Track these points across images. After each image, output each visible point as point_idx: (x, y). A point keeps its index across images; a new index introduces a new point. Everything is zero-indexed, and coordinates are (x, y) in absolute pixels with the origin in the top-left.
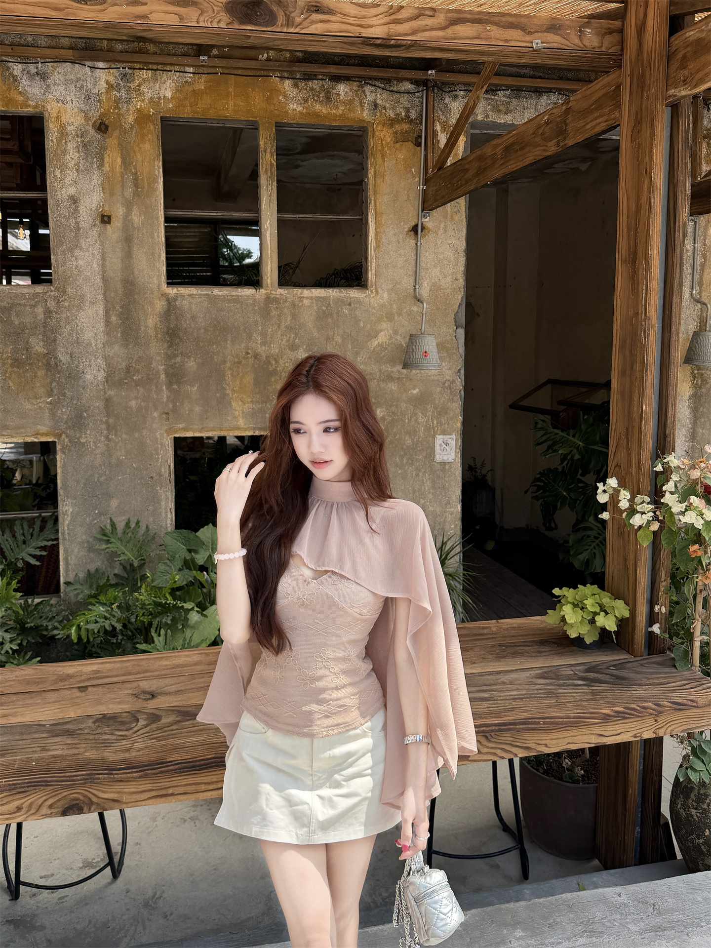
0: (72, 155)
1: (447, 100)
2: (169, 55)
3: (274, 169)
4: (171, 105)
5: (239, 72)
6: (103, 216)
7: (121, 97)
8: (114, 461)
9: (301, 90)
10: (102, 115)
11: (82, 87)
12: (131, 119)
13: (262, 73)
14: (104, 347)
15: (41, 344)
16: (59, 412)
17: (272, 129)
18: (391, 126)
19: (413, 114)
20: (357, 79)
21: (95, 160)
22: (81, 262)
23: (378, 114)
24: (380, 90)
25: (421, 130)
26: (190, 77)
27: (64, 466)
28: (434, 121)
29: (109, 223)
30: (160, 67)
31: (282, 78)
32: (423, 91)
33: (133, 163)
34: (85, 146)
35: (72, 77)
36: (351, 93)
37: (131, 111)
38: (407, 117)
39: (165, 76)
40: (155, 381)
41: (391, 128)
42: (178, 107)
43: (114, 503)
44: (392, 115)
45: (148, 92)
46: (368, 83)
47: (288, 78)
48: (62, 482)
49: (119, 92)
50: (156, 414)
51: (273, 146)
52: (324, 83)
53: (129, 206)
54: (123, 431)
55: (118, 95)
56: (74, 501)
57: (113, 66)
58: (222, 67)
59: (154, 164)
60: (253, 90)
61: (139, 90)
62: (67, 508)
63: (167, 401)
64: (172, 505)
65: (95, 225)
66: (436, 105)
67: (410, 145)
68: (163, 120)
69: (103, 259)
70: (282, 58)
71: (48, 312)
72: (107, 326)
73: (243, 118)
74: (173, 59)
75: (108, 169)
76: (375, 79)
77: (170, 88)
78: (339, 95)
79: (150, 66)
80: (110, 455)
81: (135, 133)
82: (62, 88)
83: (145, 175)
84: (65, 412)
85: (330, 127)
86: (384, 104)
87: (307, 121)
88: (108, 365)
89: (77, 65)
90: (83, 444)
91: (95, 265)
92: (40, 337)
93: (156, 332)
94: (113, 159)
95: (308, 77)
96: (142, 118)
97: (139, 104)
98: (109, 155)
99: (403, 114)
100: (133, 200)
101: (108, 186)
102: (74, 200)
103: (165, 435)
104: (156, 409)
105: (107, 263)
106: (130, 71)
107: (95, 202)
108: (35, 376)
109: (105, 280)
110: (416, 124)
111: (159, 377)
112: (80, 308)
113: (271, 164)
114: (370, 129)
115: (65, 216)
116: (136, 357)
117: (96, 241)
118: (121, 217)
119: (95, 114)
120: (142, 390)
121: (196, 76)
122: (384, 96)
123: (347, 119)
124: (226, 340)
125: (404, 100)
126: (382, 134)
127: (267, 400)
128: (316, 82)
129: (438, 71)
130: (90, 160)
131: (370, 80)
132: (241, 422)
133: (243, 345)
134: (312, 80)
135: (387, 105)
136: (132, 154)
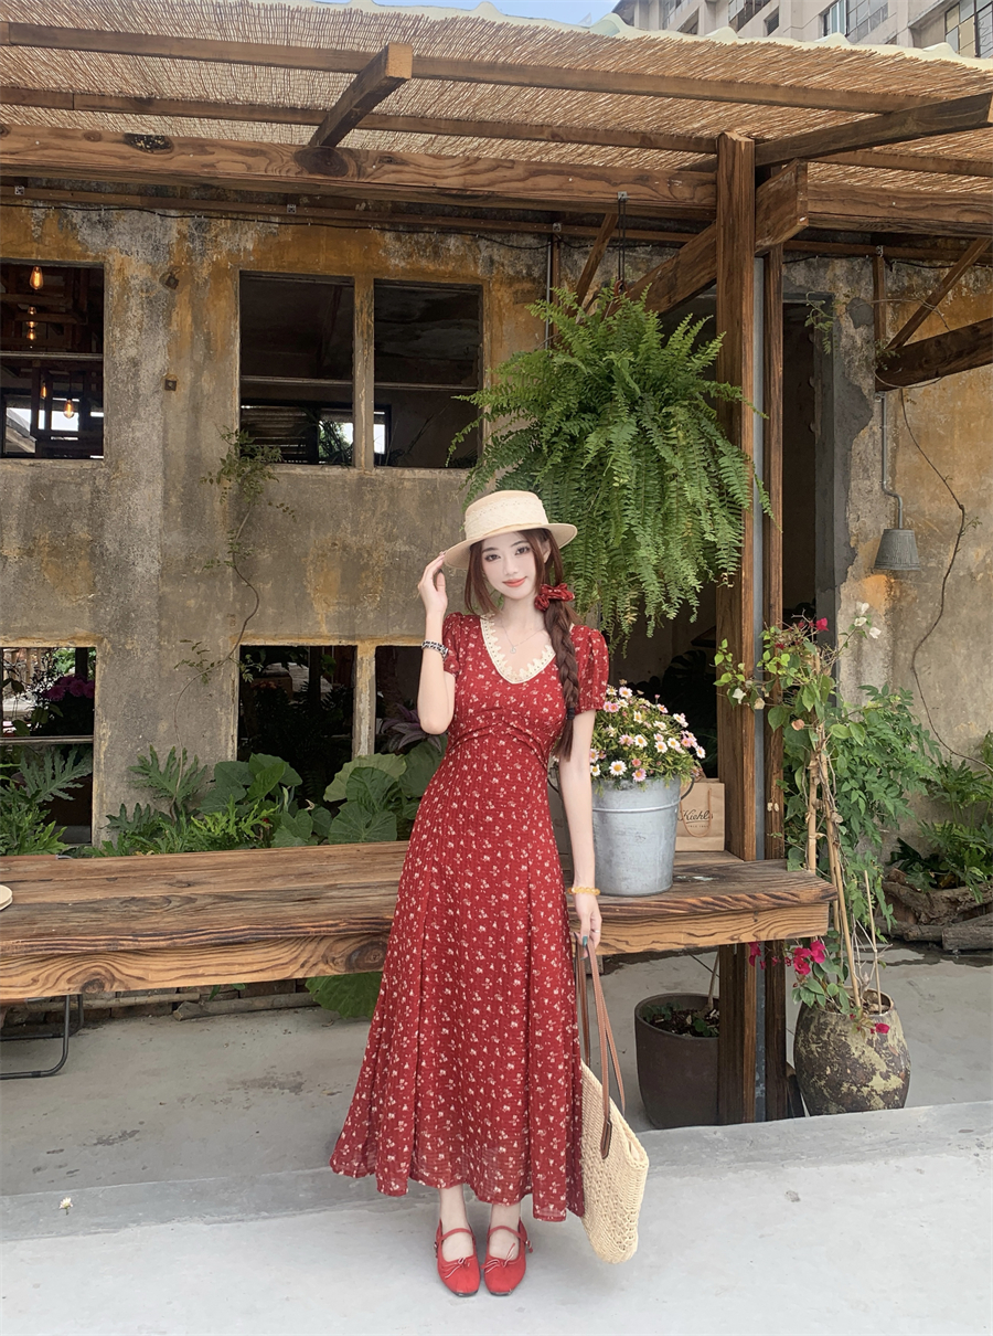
0: (135, 312)
1: (576, 257)
2: (252, 203)
3: (372, 332)
4: (252, 259)
5: (333, 223)
6: (167, 382)
8: (165, 675)
9: (404, 244)
10: (173, 268)
11: (150, 236)
12: (205, 273)
13: (359, 224)
14: (161, 533)
15: (86, 529)
16: (102, 611)
17: (370, 287)
18: (511, 285)
19: (536, 274)
20: (470, 233)
21: (161, 318)
22: (138, 434)
23: (495, 271)
24: (496, 245)
25: (546, 291)
26: (275, 228)
27: (104, 679)
28: (561, 280)
29: (174, 390)
30: (241, 216)
31: (383, 230)
32: (548, 246)
33: (205, 322)
34: (150, 302)
35: (139, 225)
36: (463, 248)
37: (205, 265)
38: (529, 274)
39: (246, 225)
40: (220, 577)
41: (510, 287)
42: (261, 260)
43: (163, 726)
44: (511, 273)
45: (226, 243)
46: (482, 238)
47: (389, 231)
48: (100, 698)
49: (193, 243)
50: (219, 617)
51: (370, 305)
52: (432, 237)
53: (198, 371)
55: (191, 246)
56: (114, 723)
57: (187, 214)
58: (312, 217)
59: (230, 325)
60: (349, 242)
61: (216, 241)
62: (104, 731)
63: (234, 601)
64: (234, 731)
65: (157, 392)
66: (563, 262)
68: (244, 275)
69: (165, 431)
70: (383, 210)
71: (96, 491)
72: (165, 508)
73: (336, 274)
74: (257, 208)
75: (176, 329)
76: (493, 231)
77: (252, 239)
78: (449, 250)
79: (230, 216)
80: (161, 666)
81: (210, 289)
82: (127, 238)
83: (219, 335)
84: (108, 612)
85: (439, 286)
86: (502, 260)
87: (411, 278)
88: (164, 555)
89: (145, 213)
90: (128, 651)
91: (155, 438)
92: (85, 521)
93: (224, 517)
94: (183, 317)
95: (413, 229)
96: (218, 272)
97: (215, 257)
98: (177, 313)
99: (525, 272)
100: (203, 364)
101: (175, 349)
102: (135, 363)
103: (230, 642)
104: (220, 611)
105: (170, 435)
106: (206, 220)
108: (76, 568)
109: (165, 455)
110: (539, 283)
111: (225, 572)
112: (134, 488)
113: (369, 326)
114: (485, 288)
115: (123, 381)
116: (198, 546)
117: (158, 409)
118: (189, 383)
119: (164, 267)
120: (203, 587)
121: (283, 226)
122: (502, 251)
123: (459, 276)
124: (309, 529)
125: (525, 256)
126: (499, 294)
127: (356, 601)
128: (422, 235)
129: (565, 224)
130: (155, 318)
131: (485, 234)
132: (324, 629)
133: (329, 535)
134: (418, 232)
135: (506, 262)
136: (205, 312)
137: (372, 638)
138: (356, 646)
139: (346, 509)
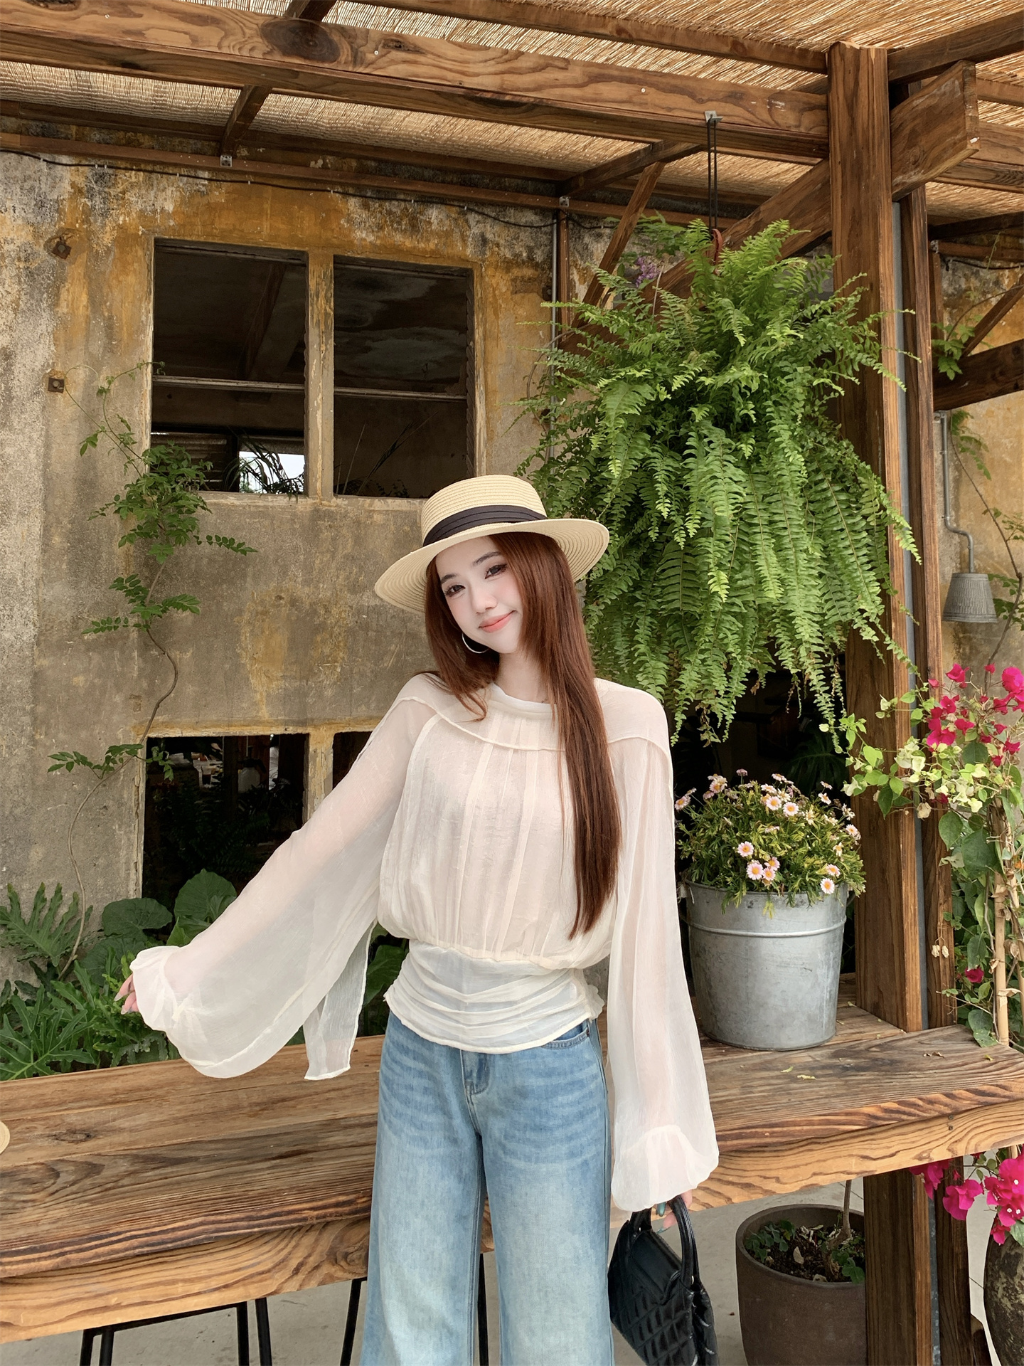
1: (587, 240)
2: (173, 151)
3: (331, 322)
4: (172, 223)
5: (280, 182)
6: (51, 380)
7: (93, 208)
8: (40, 781)
9: (373, 214)
10: (64, 231)
11: (32, 189)
12: (107, 238)
13: (315, 186)
14: (38, 585)
17: (328, 265)
18: (508, 270)
19: (539, 256)
20: (456, 203)
21: (45, 296)
22: (9, 450)
23: (488, 253)
24: (490, 220)
25: (551, 279)
26: (204, 185)
28: (569, 267)
29: (62, 391)
30: (157, 168)
31: (345, 194)
32: (552, 225)
33: (106, 302)
34: (30, 274)
35: (18, 174)
36: (447, 222)
37: (108, 228)
38: (530, 258)
39: (164, 181)
40: (120, 643)
41: (507, 273)
42: (184, 226)
43: (37, 853)
44: (509, 255)
45: (136, 201)
46: (472, 210)
47: (354, 196)
49: (91, 198)
50: (118, 699)
51: (329, 288)
52: (408, 206)
53: (95, 365)
54: (61, 727)
55: (89, 204)
57: (84, 162)
58: (255, 174)
59: (140, 307)
60: (300, 208)
61: (123, 199)
63: (140, 676)
64: (138, 857)
65: (37, 393)
66: (571, 245)
67: (535, 297)
68: (160, 244)
69: (47, 446)
70: (345, 167)
72: (44, 551)
73: (283, 247)
74: (179, 158)
75: (65, 310)
76: (483, 203)
77: (172, 198)
78: (430, 223)
79: (143, 166)
80: (35, 769)
81: (114, 260)
83: (124, 321)
85: (417, 268)
86: (497, 239)
87: (382, 257)
88: (42, 615)
89: (26, 158)
91: (32, 456)
93: (128, 562)
94: (75, 295)
95: (384, 195)
96: (125, 239)
97: (121, 218)
98: (68, 290)
99: (525, 255)
100: (102, 357)
101: (63, 336)
102: (6, 354)
103: (133, 733)
104: (119, 688)
105: (53, 453)
106: (111, 171)
107: (39, 358)
109: (48, 479)
110: (543, 269)
111: (128, 637)
113: (327, 314)
114: (476, 273)
116: (90, 603)
117: (37, 417)
118: (82, 382)
119: (50, 229)
120: (99, 656)
121: (214, 184)
122: (497, 228)
123: (442, 256)
124: (244, 576)
125: (525, 236)
126: (494, 281)
127: (308, 673)
128: (396, 203)
129: (574, 199)
130: (37, 296)
131: (476, 205)
132: (265, 712)
133: (273, 585)
134: (391, 200)
135: (502, 242)
136: (105, 290)
137: (329, 722)
138: (308, 735)
139: (296, 552)
